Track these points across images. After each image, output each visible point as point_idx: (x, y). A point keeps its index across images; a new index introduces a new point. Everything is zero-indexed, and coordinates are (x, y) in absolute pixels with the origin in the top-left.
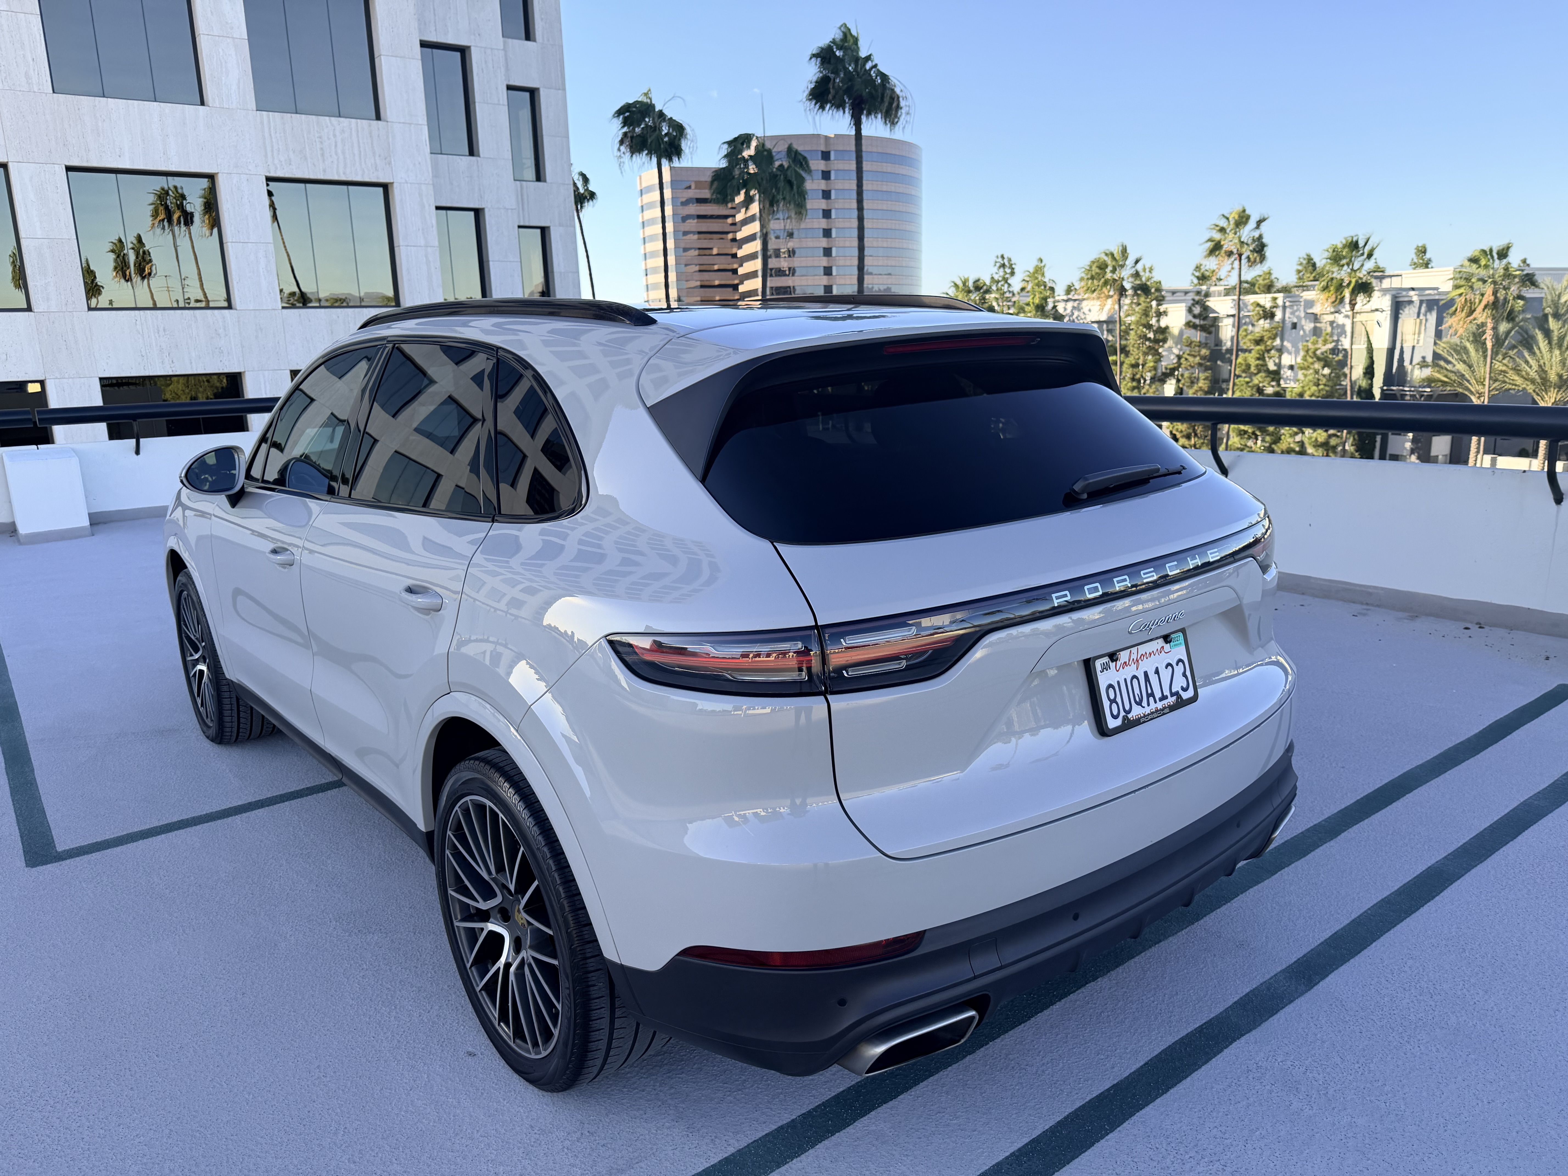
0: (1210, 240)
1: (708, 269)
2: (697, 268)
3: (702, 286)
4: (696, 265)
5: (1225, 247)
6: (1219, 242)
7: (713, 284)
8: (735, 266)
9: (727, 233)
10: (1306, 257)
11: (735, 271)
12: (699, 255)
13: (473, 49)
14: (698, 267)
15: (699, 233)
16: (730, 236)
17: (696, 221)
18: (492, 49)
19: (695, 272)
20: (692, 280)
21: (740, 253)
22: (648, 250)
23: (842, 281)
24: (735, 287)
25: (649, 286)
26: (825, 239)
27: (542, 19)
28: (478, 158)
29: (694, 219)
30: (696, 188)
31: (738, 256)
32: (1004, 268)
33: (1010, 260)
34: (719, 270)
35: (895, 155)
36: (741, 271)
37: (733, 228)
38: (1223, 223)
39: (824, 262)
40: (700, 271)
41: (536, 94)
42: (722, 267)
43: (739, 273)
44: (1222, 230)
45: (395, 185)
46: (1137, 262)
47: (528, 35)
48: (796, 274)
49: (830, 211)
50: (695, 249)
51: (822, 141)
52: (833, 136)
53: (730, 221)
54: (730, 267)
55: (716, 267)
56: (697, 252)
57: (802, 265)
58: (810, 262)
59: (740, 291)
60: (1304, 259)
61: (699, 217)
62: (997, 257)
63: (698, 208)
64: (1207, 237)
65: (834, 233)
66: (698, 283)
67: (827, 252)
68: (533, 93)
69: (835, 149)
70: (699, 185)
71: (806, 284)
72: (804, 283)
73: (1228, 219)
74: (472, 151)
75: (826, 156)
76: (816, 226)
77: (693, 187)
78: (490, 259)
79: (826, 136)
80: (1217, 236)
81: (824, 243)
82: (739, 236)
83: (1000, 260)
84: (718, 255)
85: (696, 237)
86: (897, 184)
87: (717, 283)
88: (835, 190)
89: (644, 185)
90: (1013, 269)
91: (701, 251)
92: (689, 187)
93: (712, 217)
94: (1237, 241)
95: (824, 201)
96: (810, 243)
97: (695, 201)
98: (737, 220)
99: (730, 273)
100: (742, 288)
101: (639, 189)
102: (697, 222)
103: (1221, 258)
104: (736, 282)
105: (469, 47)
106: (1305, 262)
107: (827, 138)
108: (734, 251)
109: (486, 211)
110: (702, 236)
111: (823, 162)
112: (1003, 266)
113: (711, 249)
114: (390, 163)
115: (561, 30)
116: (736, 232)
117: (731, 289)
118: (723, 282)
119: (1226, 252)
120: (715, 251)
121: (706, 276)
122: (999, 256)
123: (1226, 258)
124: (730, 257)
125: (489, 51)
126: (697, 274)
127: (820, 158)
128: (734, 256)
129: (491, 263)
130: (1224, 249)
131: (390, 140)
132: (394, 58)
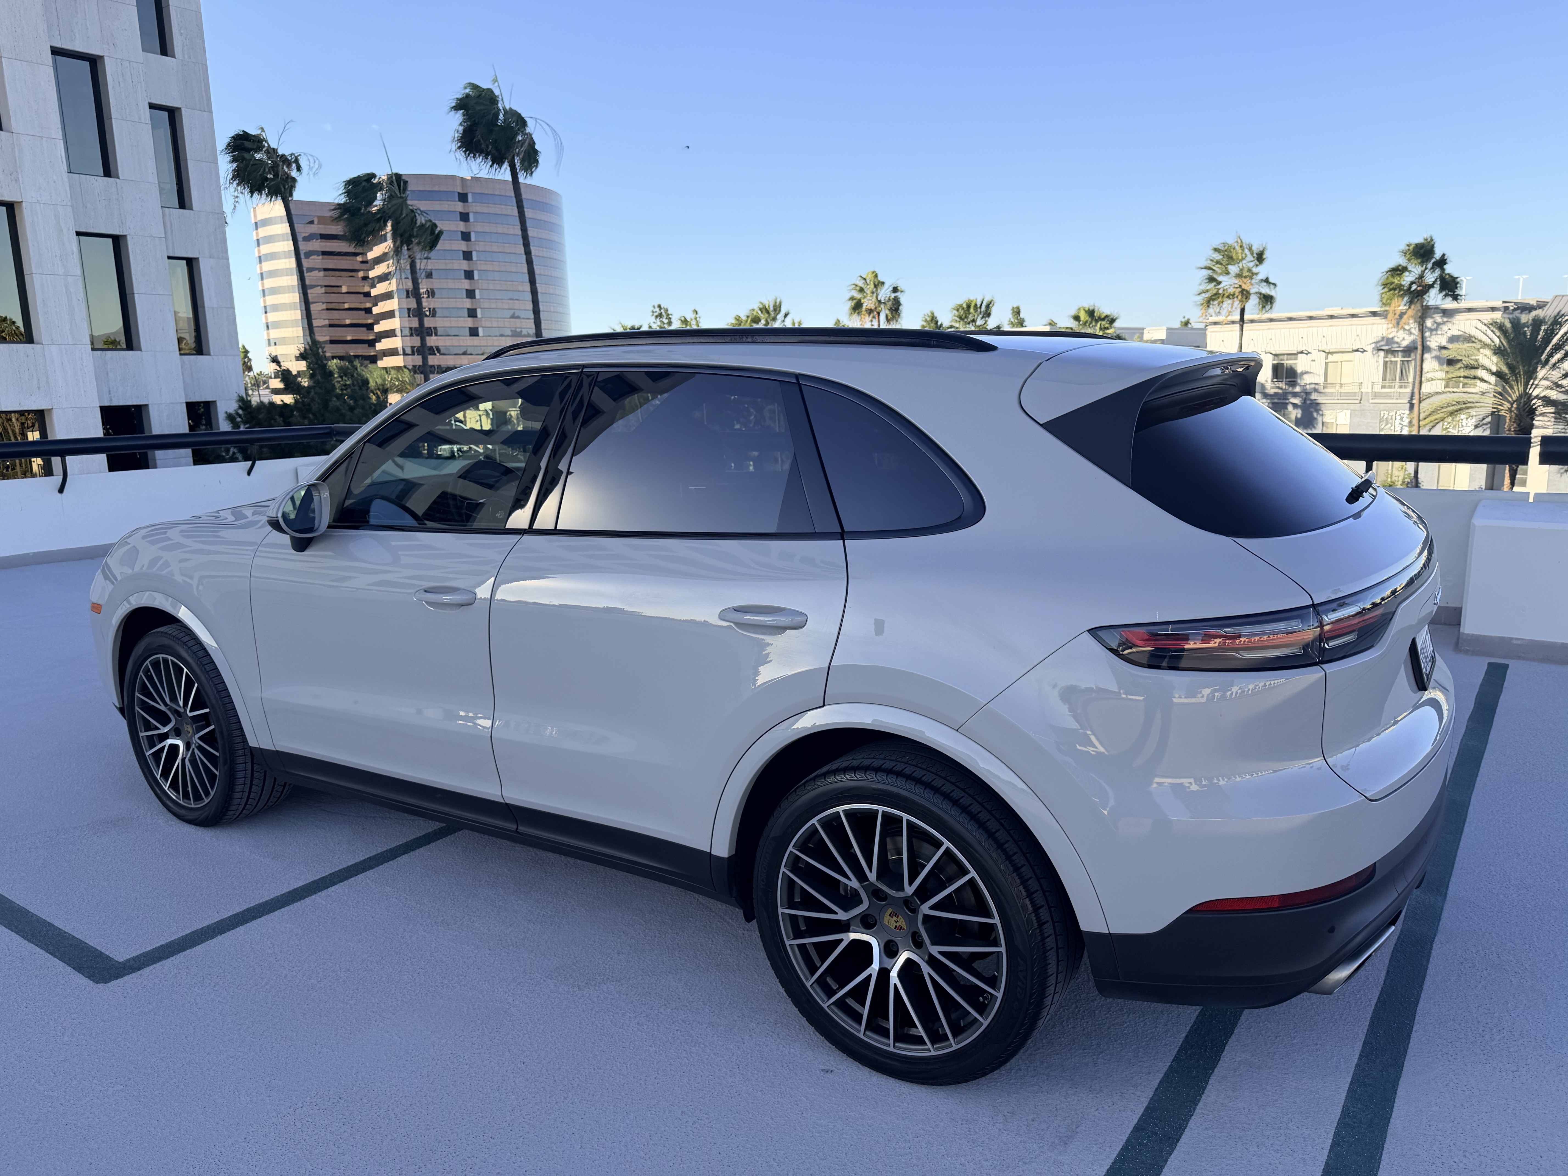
0: (852, 298)
1: (337, 308)
2: (324, 306)
3: (331, 326)
4: (323, 303)
5: (865, 305)
6: (860, 300)
7: (343, 323)
8: (368, 305)
9: (357, 271)
10: (930, 314)
11: (369, 311)
12: (326, 293)
13: (106, 60)
14: (325, 304)
15: (325, 270)
16: (361, 274)
17: (321, 257)
18: (130, 62)
19: (323, 310)
20: (320, 319)
21: (374, 292)
22: (266, 287)
23: (488, 324)
24: (370, 327)
25: (269, 324)
26: (467, 281)
27: (181, 35)
28: (118, 180)
29: (318, 256)
30: (319, 224)
31: (372, 295)
32: (661, 317)
33: (666, 310)
34: (349, 309)
35: (539, 202)
36: (376, 310)
37: (364, 266)
38: (861, 283)
39: (468, 303)
40: (327, 309)
41: (176, 114)
42: (353, 306)
43: (374, 313)
44: (861, 290)
45: (24, 204)
46: (786, 316)
47: (165, 49)
48: (437, 315)
49: (471, 253)
50: (322, 286)
51: (458, 183)
52: (469, 178)
53: (359, 258)
54: (362, 306)
55: (346, 306)
56: (323, 290)
57: (444, 306)
58: (452, 303)
59: (376, 330)
60: (928, 316)
61: (324, 253)
62: (654, 307)
63: (324, 244)
64: (849, 296)
65: (476, 276)
66: (327, 322)
67: (471, 294)
68: (173, 114)
69: (473, 191)
70: (322, 220)
71: (449, 325)
72: (447, 324)
73: (865, 279)
74: (108, 170)
75: (463, 198)
76: (456, 267)
77: (316, 222)
78: (135, 291)
79: (462, 178)
80: (858, 296)
81: (466, 284)
82: (372, 274)
83: (657, 310)
84: (348, 293)
85: (322, 273)
86: (539, 230)
87: (348, 322)
88: (475, 232)
89: (259, 218)
90: (670, 318)
91: (327, 288)
92: (312, 222)
93: (339, 254)
94: (874, 299)
95: (464, 242)
96: (451, 284)
97: (319, 237)
98: (369, 258)
99: (363, 312)
100: (377, 328)
101: (253, 221)
102: (323, 259)
103: (863, 316)
104: (370, 321)
105: (102, 57)
106: (929, 319)
107: (463, 180)
108: (366, 289)
109: (129, 237)
110: (328, 273)
111: (460, 204)
112: (660, 315)
113: (341, 286)
114: (17, 180)
115: (204, 48)
116: (368, 270)
117: (365, 329)
118: (355, 322)
119: (866, 310)
120: (344, 289)
121: (336, 315)
122: (656, 306)
123: (867, 315)
124: (362, 295)
125: (126, 64)
126: (325, 312)
127: (457, 199)
128: (367, 294)
129: (136, 296)
130: (864, 307)
131: (17, 152)
132: (19, 62)
